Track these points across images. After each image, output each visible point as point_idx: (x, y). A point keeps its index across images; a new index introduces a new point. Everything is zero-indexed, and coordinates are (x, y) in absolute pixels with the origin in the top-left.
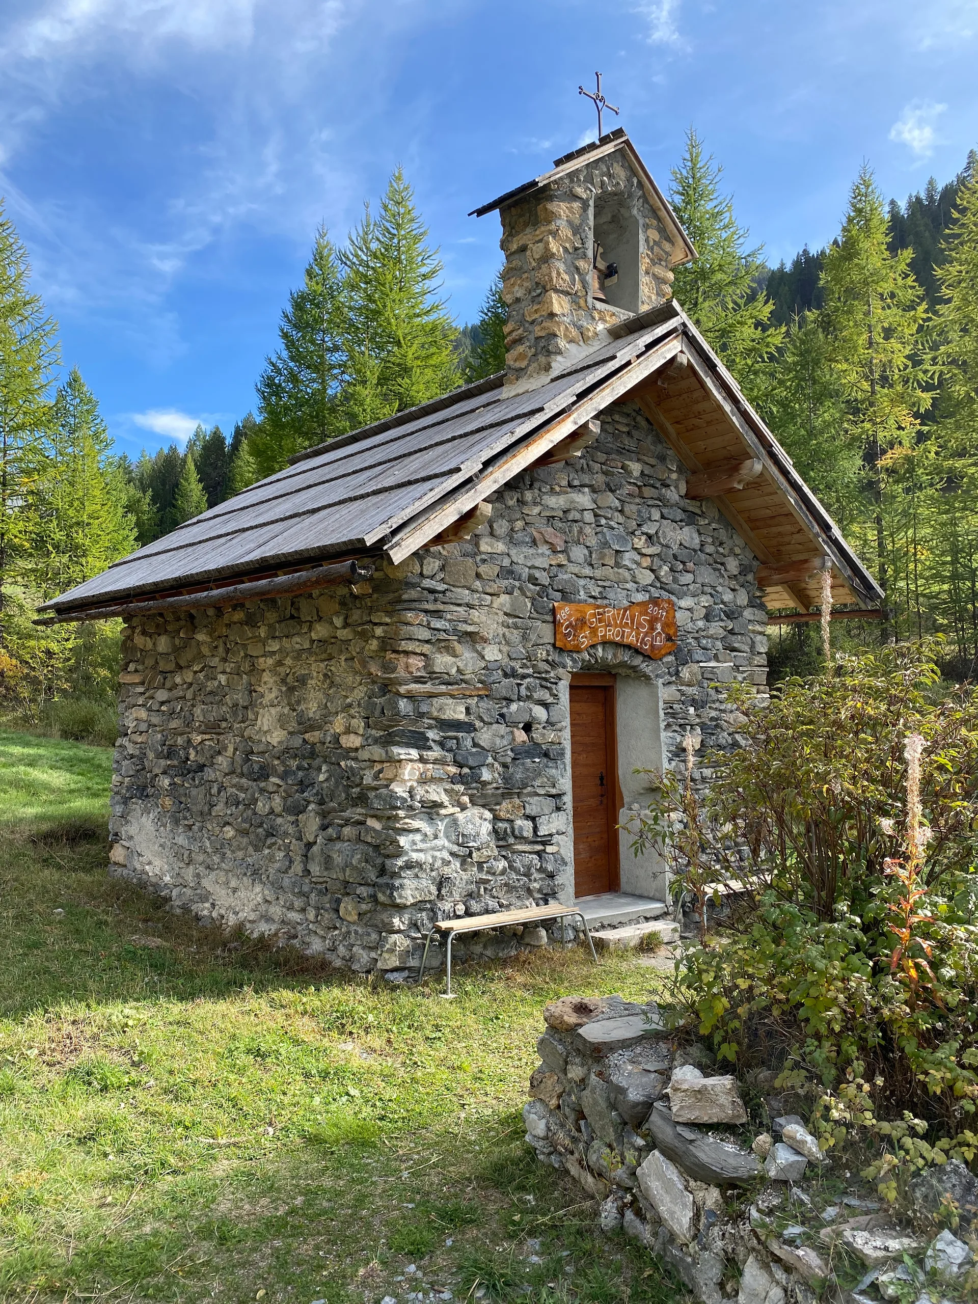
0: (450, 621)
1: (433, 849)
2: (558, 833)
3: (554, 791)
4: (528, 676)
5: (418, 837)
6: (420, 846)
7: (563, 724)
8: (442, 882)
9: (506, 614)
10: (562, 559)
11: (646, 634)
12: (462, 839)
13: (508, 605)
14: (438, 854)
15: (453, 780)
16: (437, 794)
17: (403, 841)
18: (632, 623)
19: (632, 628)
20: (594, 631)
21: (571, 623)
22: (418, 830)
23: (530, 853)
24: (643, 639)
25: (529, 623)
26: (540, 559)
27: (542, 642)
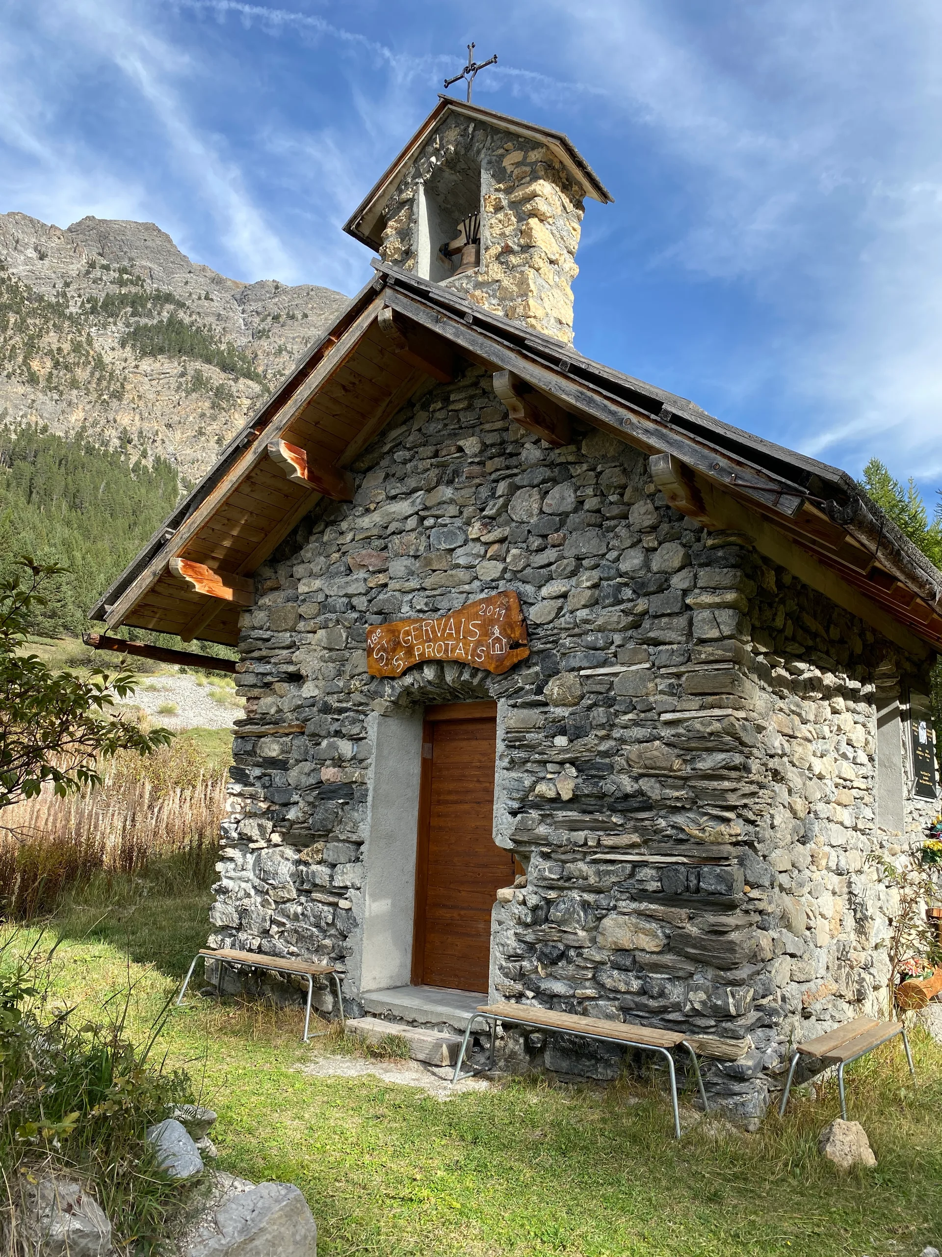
0: (276, 664)
1: (240, 879)
2: (353, 887)
3: (354, 838)
4: (347, 710)
5: (231, 866)
6: (232, 874)
7: (369, 761)
8: (243, 912)
9: (325, 648)
10: (382, 578)
11: (479, 643)
12: (264, 875)
13: (325, 640)
14: (243, 885)
15: (264, 814)
16: (251, 828)
17: (219, 867)
18: (458, 632)
19: (458, 639)
20: (410, 651)
21: (383, 646)
22: (231, 859)
23: (323, 903)
24: (474, 650)
25: (347, 654)
26: (354, 586)
27: (357, 671)
